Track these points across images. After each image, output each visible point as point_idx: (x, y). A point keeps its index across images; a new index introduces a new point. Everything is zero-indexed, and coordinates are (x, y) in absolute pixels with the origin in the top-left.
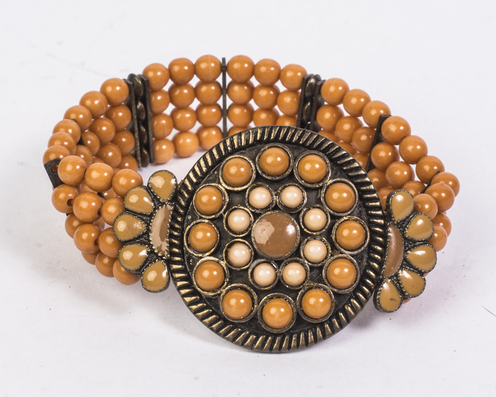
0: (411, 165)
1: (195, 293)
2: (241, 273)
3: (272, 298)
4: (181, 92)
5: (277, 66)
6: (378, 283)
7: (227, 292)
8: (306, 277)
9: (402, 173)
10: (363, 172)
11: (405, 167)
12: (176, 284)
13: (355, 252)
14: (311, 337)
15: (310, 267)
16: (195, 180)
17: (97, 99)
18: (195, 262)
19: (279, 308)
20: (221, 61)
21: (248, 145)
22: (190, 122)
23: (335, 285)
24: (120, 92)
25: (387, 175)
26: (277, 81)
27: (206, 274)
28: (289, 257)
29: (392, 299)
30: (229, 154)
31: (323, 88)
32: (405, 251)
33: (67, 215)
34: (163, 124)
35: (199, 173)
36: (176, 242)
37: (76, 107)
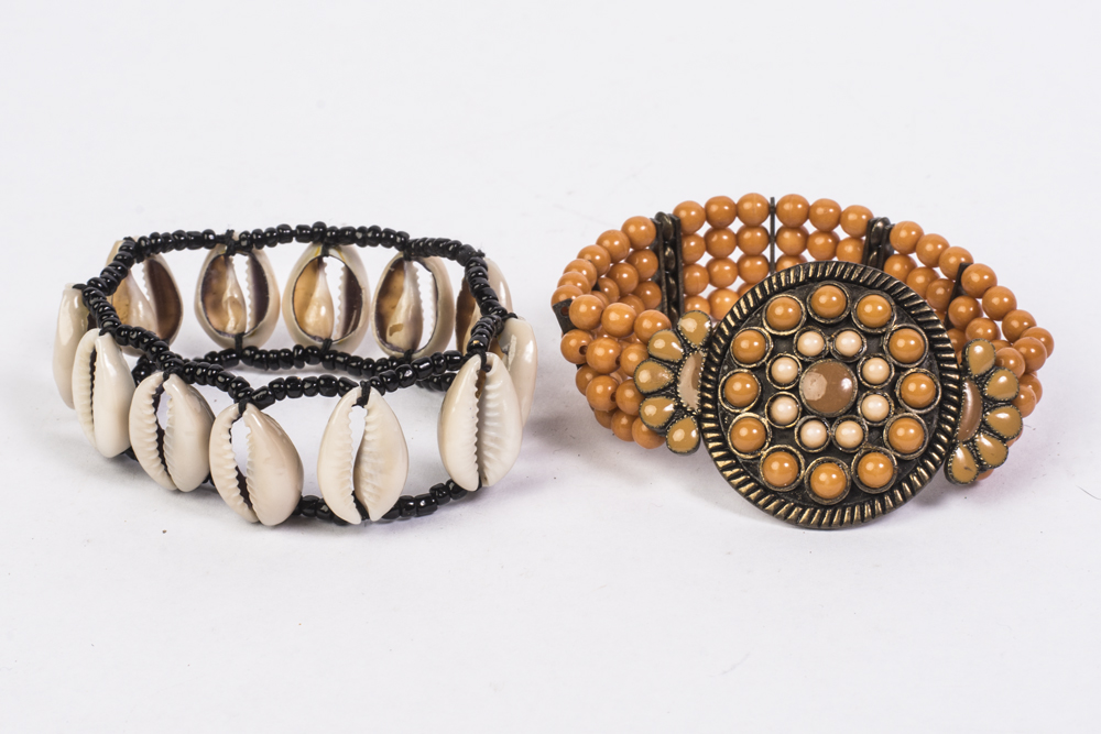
0: (997, 322)
1: (730, 456)
2: (786, 433)
3: (823, 462)
4: (720, 238)
5: (836, 207)
6: (951, 448)
7: (769, 454)
8: (864, 439)
9: (985, 330)
10: (941, 326)
11: (989, 324)
12: (707, 446)
13: (924, 411)
14: (868, 510)
15: (869, 426)
16: (733, 324)
17: (617, 239)
18: (730, 421)
19: (830, 474)
20: (769, 201)
21: (798, 284)
22: (729, 276)
23: (898, 448)
24: (646, 233)
25: (967, 335)
26: (836, 226)
27: (744, 432)
28: (845, 414)
29: (966, 468)
30: (775, 293)
31: (892, 233)
32: (984, 412)
33: (578, 366)
34: (697, 277)
35: (738, 315)
36: (709, 396)
37: (591, 247)
